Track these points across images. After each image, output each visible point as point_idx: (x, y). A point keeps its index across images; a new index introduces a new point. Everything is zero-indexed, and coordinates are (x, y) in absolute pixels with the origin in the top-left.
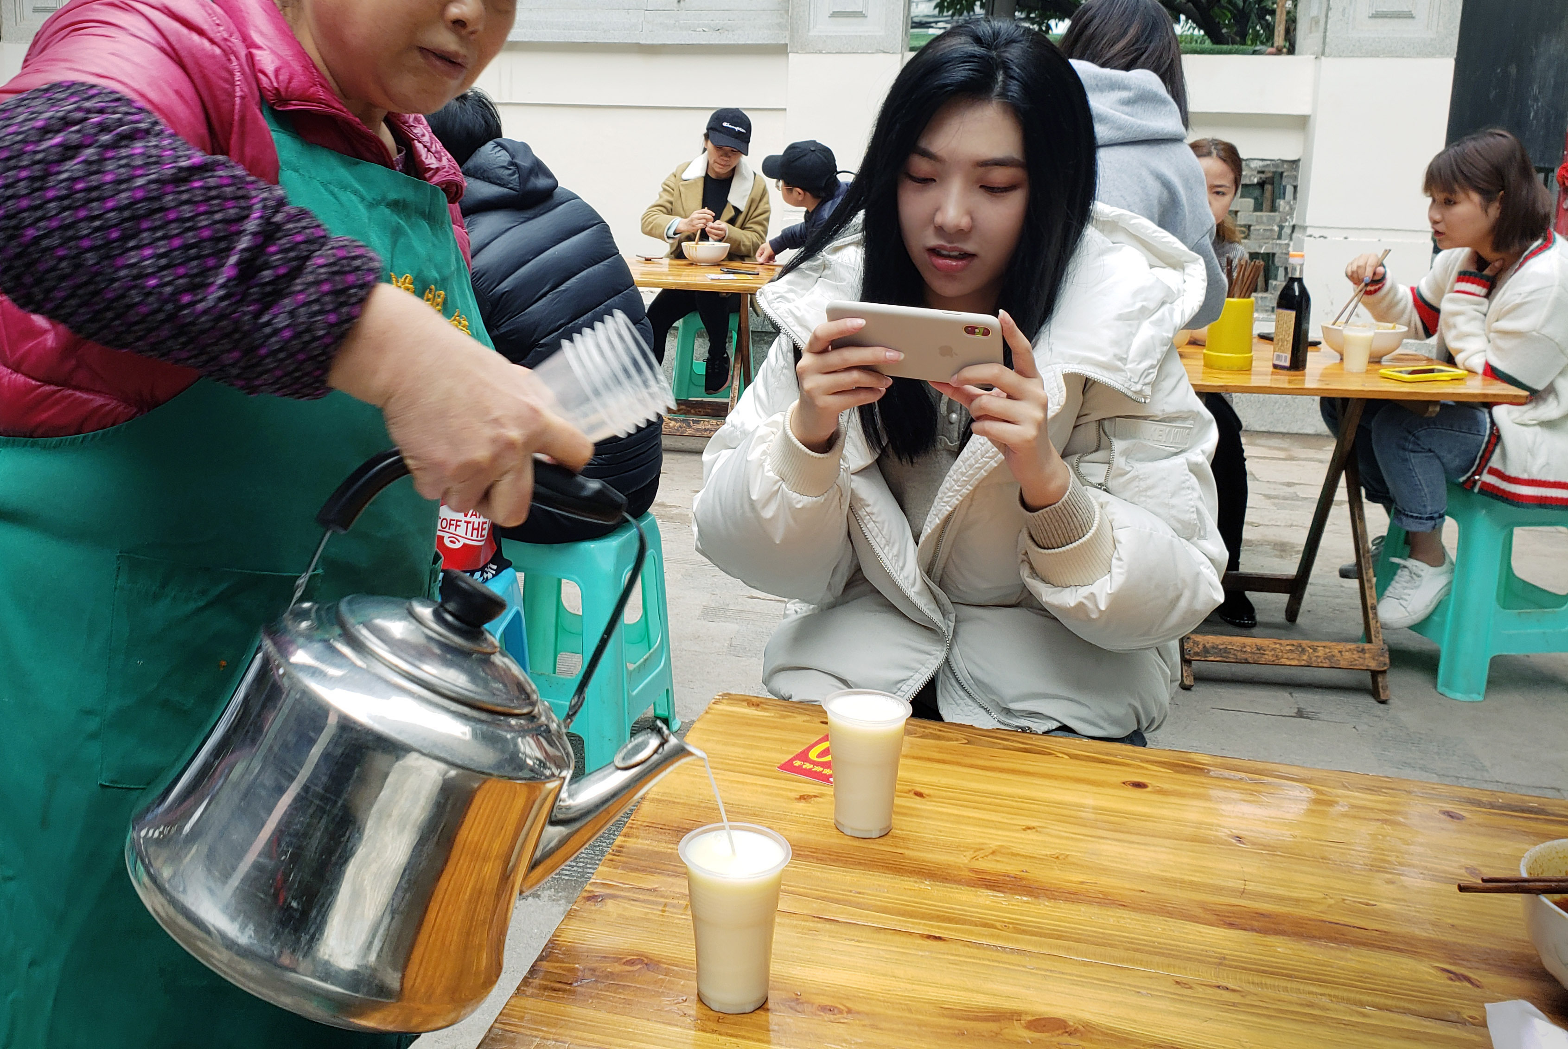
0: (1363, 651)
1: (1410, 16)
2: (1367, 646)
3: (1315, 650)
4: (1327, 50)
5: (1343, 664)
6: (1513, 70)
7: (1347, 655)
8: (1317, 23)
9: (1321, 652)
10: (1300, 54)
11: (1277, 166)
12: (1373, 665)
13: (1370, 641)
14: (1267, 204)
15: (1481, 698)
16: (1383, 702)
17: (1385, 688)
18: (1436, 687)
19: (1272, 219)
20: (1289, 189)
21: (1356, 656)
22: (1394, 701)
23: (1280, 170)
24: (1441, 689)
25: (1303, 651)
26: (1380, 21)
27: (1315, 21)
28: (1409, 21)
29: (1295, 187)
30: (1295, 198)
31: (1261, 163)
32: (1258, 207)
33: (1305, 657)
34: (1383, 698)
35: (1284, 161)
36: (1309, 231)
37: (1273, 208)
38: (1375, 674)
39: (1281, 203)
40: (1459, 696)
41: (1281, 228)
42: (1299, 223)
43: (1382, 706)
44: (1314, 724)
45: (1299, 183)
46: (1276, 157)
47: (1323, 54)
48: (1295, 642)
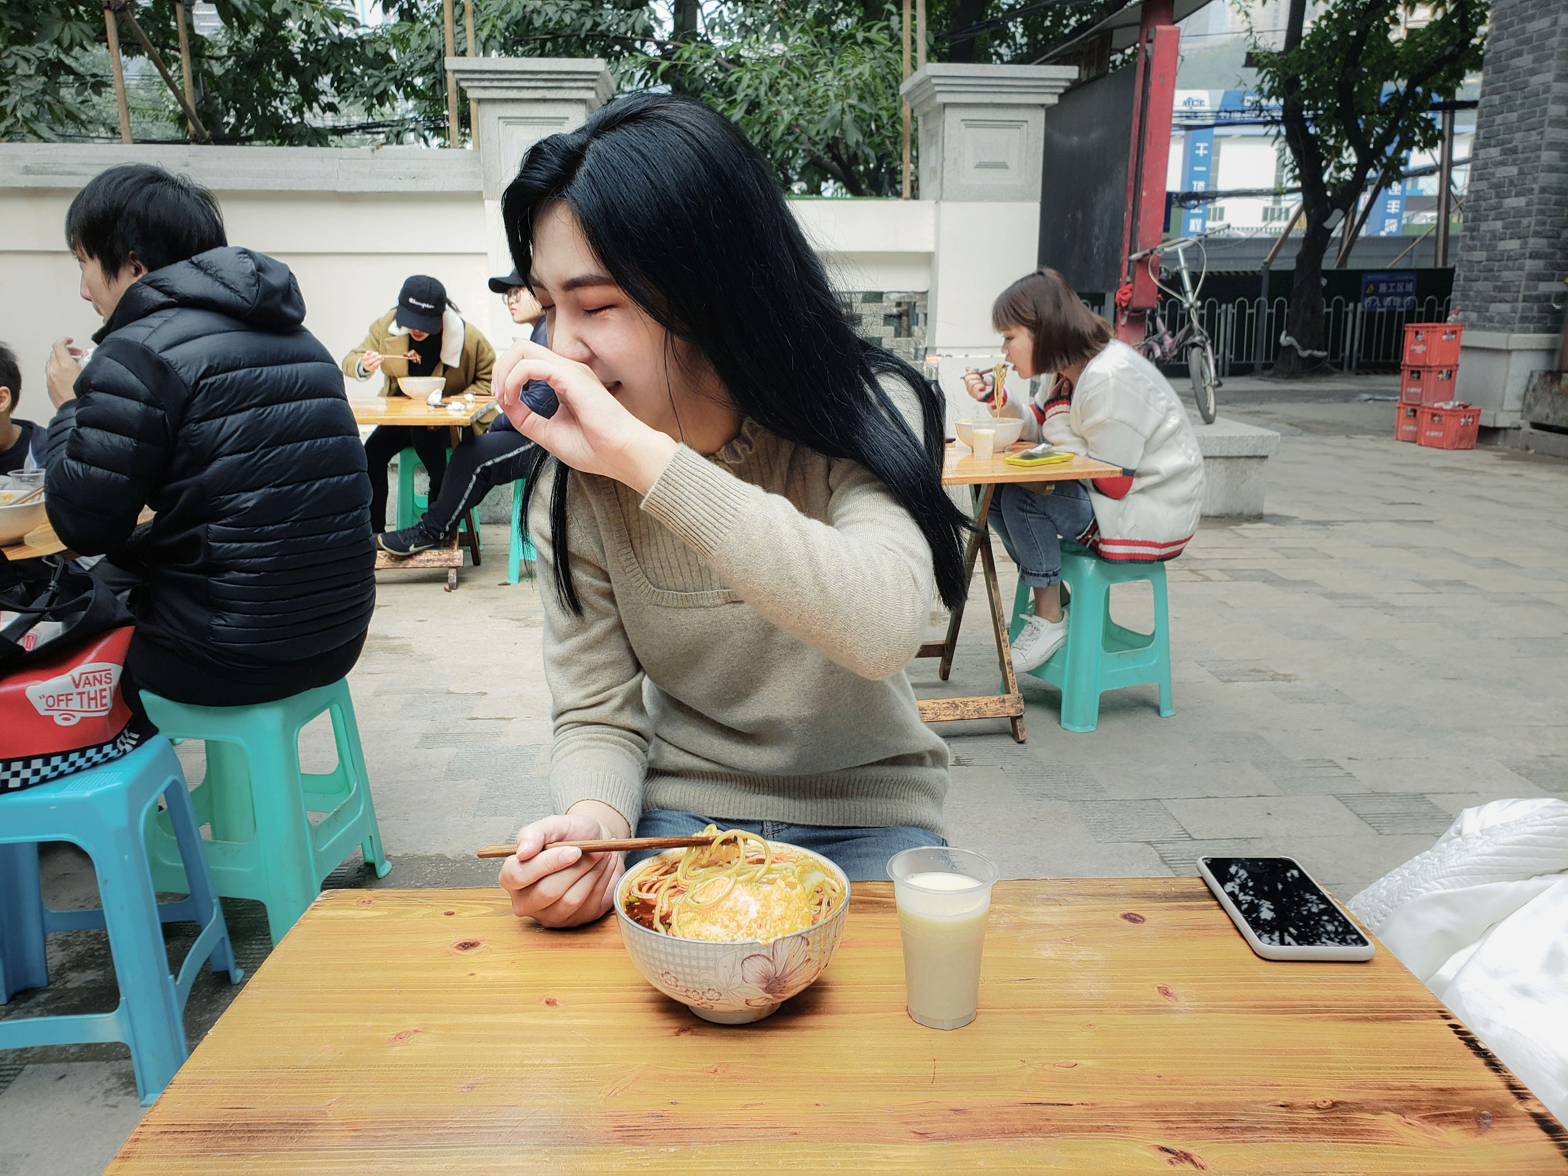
0: (1004, 701)
1: (1004, 166)
2: (1007, 697)
3: (966, 705)
4: (944, 195)
5: (989, 714)
6: (1080, 215)
7: (992, 706)
8: (935, 173)
9: (971, 707)
10: (924, 199)
11: (911, 297)
12: (1012, 712)
13: (1008, 692)
14: (904, 332)
15: (1094, 729)
16: (1021, 742)
17: (1023, 730)
18: (1060, 723)
19: (909, 343)
20: (921, 317)
21: (998, 706)
22: (1030, 740)
23: (913, 300)
24: (1064, 724)
25: (957, 707)
26: (983, 170)
27: (934, 171)
28: (1004, 170)
29: (926, 315)
30: (926, 324)
31: (898, 295)
32: (898, 334)
33: (958, 712)
34: (1021, 739)
35: (916, 293)
36: (938, 351)
37: (910, 334)
38: (1014, 719)
39: (916, 329)
40: (1078, 729)
41: (917, 350)
42: (931, 345)
43: (1021, 746)
44: (970, 769)
45: (929, 312)
46: (909, 290)
47: (941, 198)
48: (950, 701)
